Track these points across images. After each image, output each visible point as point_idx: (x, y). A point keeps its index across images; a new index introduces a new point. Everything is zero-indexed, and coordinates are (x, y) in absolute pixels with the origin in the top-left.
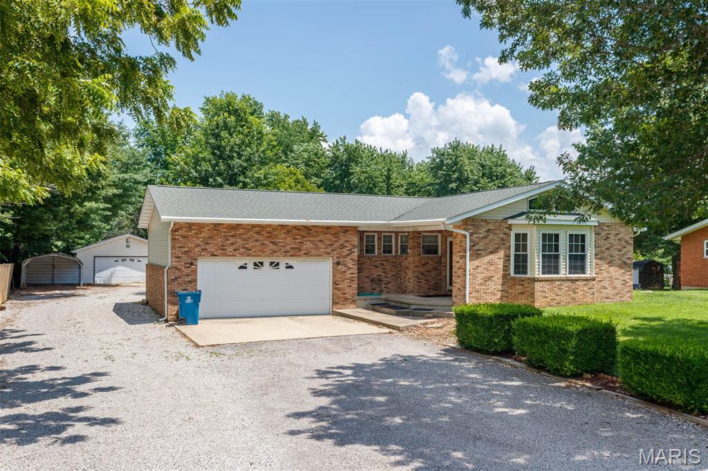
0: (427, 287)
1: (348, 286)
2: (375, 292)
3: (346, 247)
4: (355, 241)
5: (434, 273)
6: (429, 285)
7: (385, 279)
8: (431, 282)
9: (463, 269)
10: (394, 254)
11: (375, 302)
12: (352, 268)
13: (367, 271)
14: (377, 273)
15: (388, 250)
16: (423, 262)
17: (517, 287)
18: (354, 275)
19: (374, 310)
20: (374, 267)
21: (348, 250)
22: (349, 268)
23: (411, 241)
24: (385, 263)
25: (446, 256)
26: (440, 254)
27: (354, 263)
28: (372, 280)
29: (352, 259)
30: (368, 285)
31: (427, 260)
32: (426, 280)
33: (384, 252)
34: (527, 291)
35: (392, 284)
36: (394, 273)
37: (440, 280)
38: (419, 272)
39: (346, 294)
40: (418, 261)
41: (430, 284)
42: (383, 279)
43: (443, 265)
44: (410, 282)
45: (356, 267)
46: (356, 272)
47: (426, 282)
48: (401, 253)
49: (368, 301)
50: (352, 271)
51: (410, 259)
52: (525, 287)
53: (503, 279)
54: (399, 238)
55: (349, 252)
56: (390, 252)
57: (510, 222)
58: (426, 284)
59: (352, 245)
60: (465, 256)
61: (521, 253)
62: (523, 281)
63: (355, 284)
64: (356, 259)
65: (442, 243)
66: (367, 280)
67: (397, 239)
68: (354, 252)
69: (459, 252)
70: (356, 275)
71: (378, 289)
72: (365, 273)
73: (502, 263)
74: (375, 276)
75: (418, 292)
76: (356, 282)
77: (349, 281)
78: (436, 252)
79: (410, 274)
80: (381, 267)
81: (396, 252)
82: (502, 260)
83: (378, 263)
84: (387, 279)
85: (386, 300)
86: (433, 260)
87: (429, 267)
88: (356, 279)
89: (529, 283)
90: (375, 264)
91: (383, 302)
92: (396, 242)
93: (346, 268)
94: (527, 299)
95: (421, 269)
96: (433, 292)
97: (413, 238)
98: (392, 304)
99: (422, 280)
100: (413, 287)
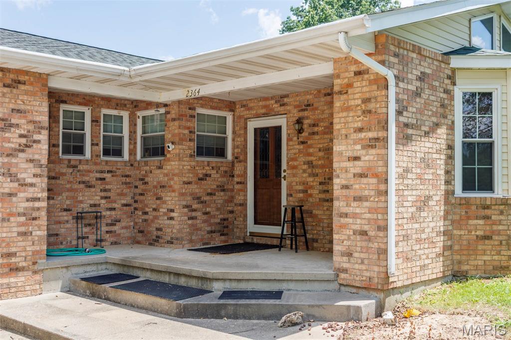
0: (209, 229)
1: (21, 234)
2: (87, 244)
3: (17, 126)
4: (41, 113)
5: (220, 197)
6: (211, 225)
7: (108, 213)
8: (214, 216)
9: (376, 175)
10: (126, 156)
11: (93, 272)
12: (32, 185)
13: (65, 195)
14: (88, 199)
15: (113, 149)
16: (201, 172)
17: (472, 222)
18: (37, 204)
19: (94, 295)
20: (82, 186)
21: (21, 136)
22: (23, 185)
23: (176, 123)
24: (108, 176)
25: (245, 161)
26: (230, 156)
27: (38, 171)
28: (79, 218)
29: (31, 161)
30: (68, 229)
31: (208, 170)
32: (206, 213)
33: (106, 152)
34: (499, 233)
35: (123, 224)
36: (127, 200)
37: (232, 212)
38: (191, 194)
39: (14, 255)
40: (189, 171)
41: (212, 221)
42: (104, 213)
43: (236, 179)
44: (171, 218)
45: (43, 183)
46: (45, 194)
47: (205, 217)
48: (144, 156)
49: (75, 270)
50: (31, 192)
51: (172, 165)
52: (494, 224)
53: (445, 205)
54: (139, 122)
55: (23, 141)
56: (119, 153)
57: (456, 62)
58: (204, 222)
59: (34, 122)
60: (386, 140)
61: (477, 139)
62: (487, 207)
63: (39, 227)
64: (44, 161)
65: (234, 132)
66: (65, 216)
67: (133, 124)
68: (39, 142)
69: (361, 130)
70: (44, 204)
71: (93, 237)
72: (63, 200)
73: (442, 162)
74: (85, 207)
75: (191, 241)
76: (43, 222)
77: (23, 219)
78: (221, 153)
79: (171, 200)
80: (99, 186)
81: (132, 152)
82: (443, 157)
83: (92, 177)
84: (113, 213)
85: (123, 264)
86: (218, 169)
87: (210, 185)
88: (43, 214)
89: (502, 213)
90: (86, 179)
91: (114, 271)
92: (133, 133)
93: (16, 185)
94: (499, 253)
95: (194, 188)
96: (218, 241)
97: (180, 117)
98: (144, 276)
99: (198, 214)
100: (180, 231)
